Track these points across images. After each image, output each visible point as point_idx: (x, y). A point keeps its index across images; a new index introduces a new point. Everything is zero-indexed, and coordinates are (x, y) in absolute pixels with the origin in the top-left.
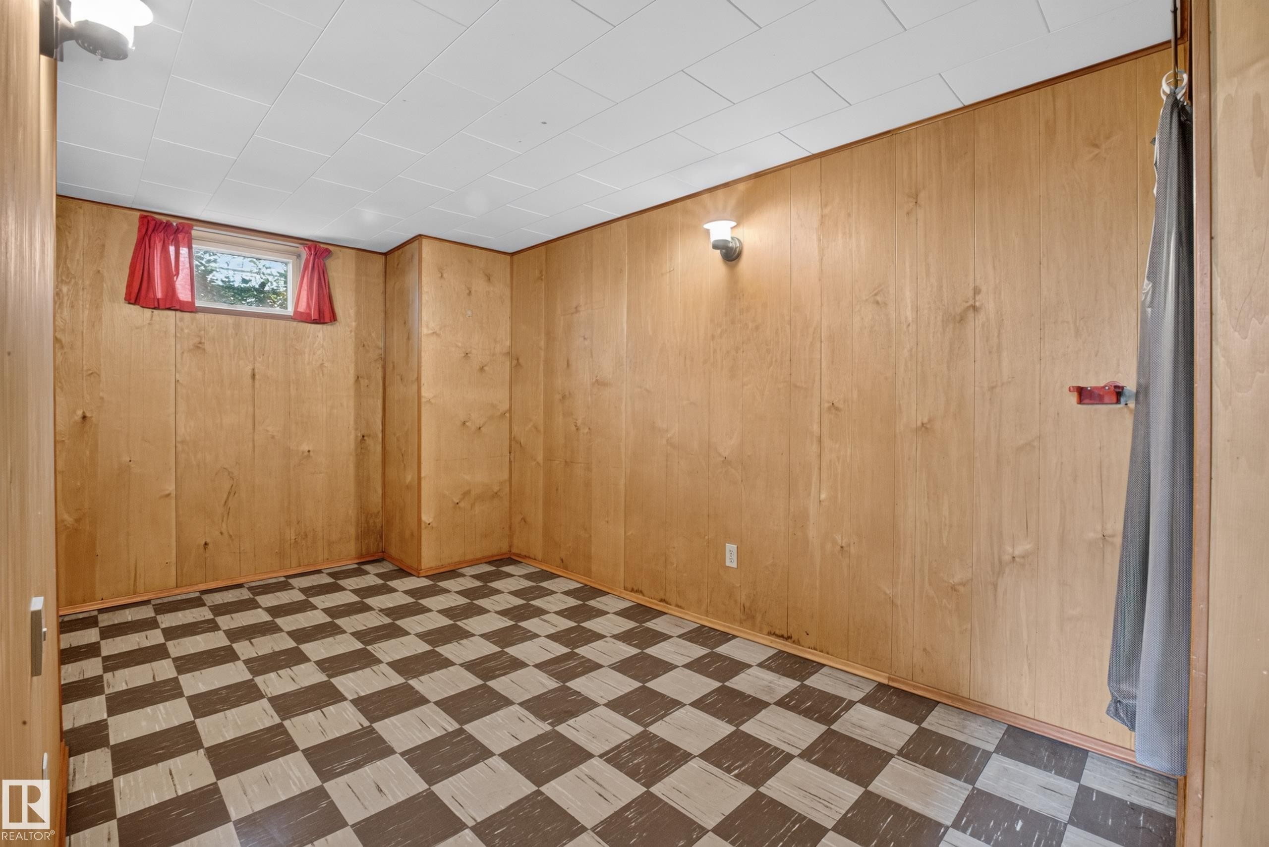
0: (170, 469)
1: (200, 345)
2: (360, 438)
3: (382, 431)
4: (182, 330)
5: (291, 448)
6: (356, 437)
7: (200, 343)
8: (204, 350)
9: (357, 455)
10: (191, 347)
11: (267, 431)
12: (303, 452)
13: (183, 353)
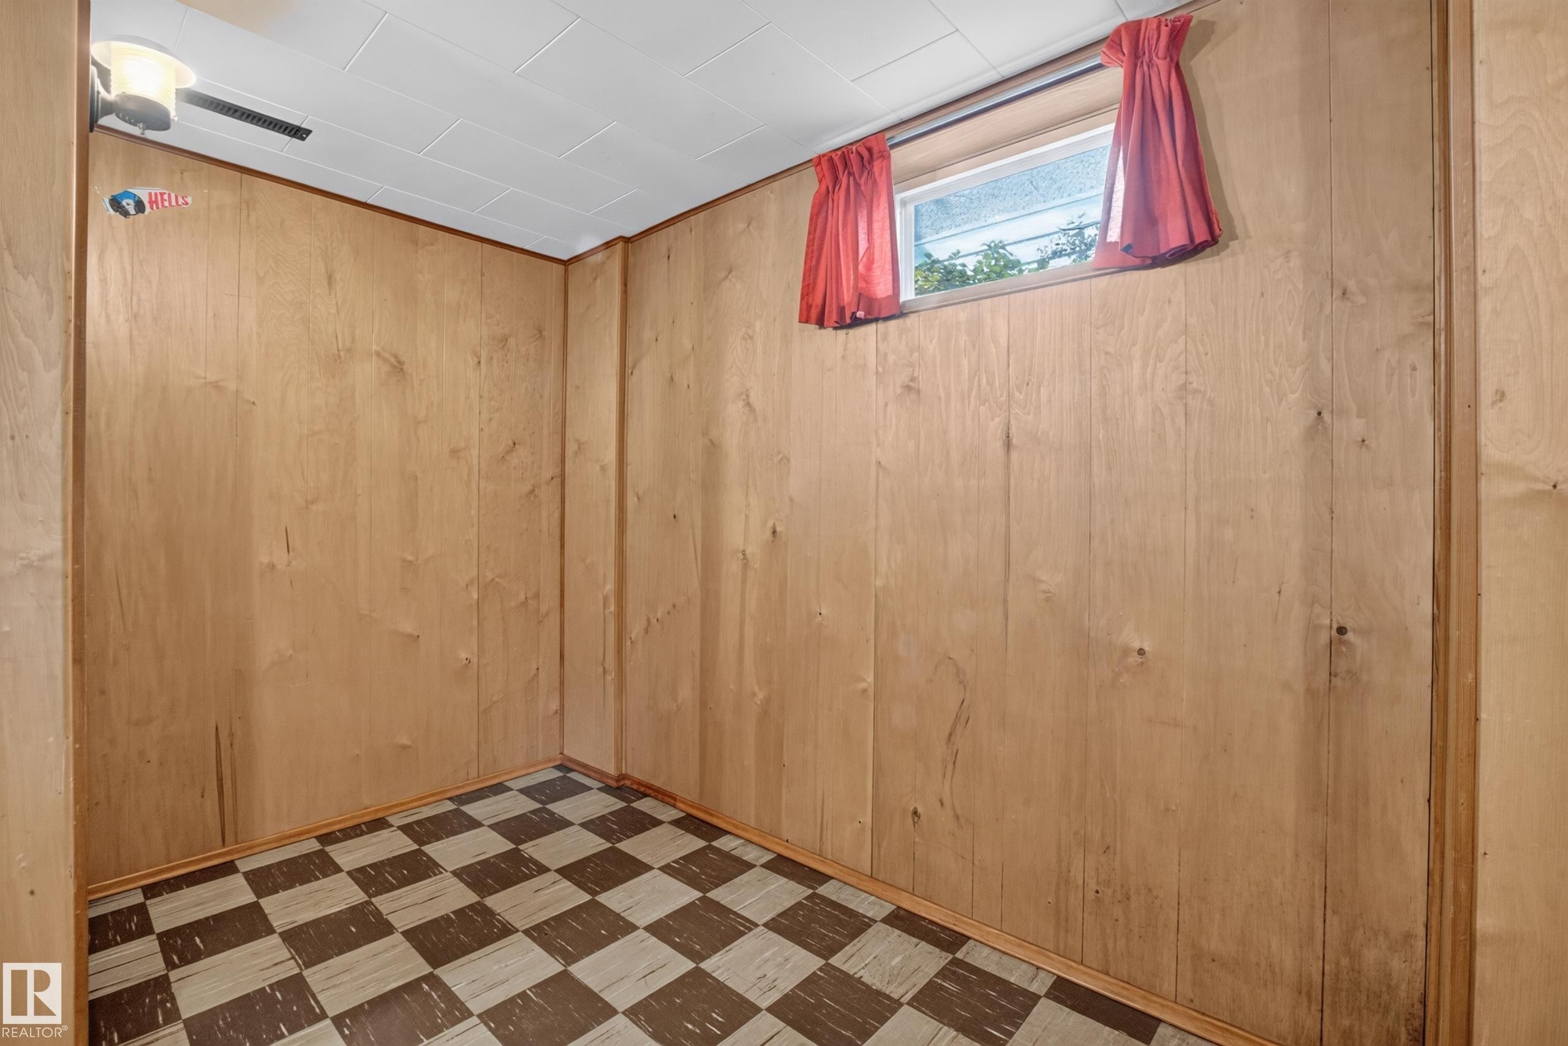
0: (867, 641)
1: (912, 384)
2: (1324, 638)
3: (1434, 619)
4: (886, 355)
5: (1092, 634)
6: (1311, 628)
7: (913, 379)
8: (918, 392)
9: (1310, 692)
10: (899, 391)
11: (1036, 581)
12: (1126, 652)
13: (886, 405)
